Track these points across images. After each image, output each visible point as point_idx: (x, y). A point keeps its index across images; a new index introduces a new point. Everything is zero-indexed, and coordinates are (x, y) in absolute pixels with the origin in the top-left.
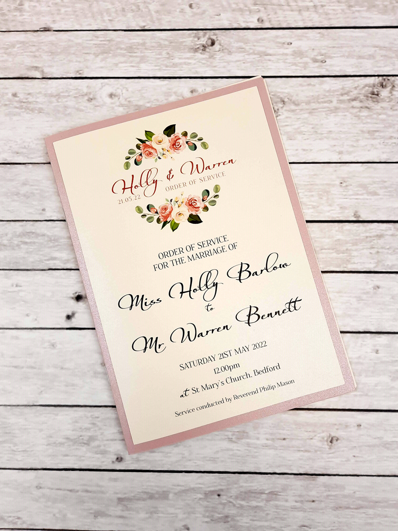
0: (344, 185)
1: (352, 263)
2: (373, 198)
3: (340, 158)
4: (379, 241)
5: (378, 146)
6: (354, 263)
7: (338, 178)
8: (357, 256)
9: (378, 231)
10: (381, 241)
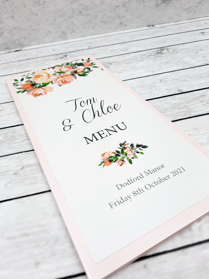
0: (163, 81)
1: (193, 112)
2: (186, 82)
3: (154, 73)
4: (204, 98)
5: (174, 65)
6: (195, 111)
7: (158, 80)
8: (195, 108)
9: (200, 94)
10: (206, 98)
